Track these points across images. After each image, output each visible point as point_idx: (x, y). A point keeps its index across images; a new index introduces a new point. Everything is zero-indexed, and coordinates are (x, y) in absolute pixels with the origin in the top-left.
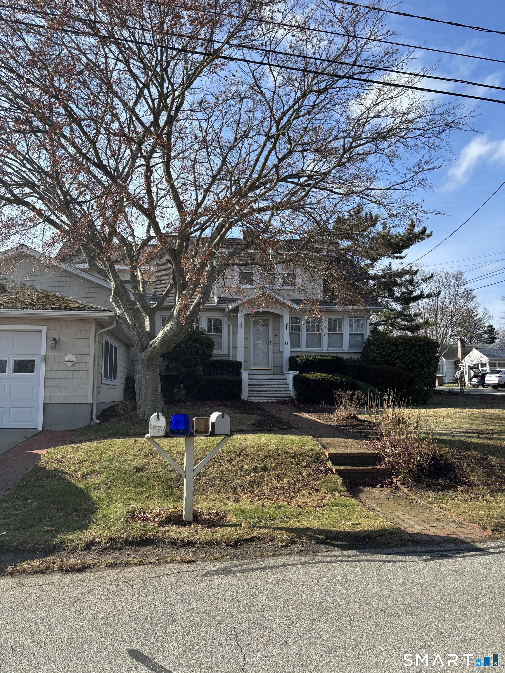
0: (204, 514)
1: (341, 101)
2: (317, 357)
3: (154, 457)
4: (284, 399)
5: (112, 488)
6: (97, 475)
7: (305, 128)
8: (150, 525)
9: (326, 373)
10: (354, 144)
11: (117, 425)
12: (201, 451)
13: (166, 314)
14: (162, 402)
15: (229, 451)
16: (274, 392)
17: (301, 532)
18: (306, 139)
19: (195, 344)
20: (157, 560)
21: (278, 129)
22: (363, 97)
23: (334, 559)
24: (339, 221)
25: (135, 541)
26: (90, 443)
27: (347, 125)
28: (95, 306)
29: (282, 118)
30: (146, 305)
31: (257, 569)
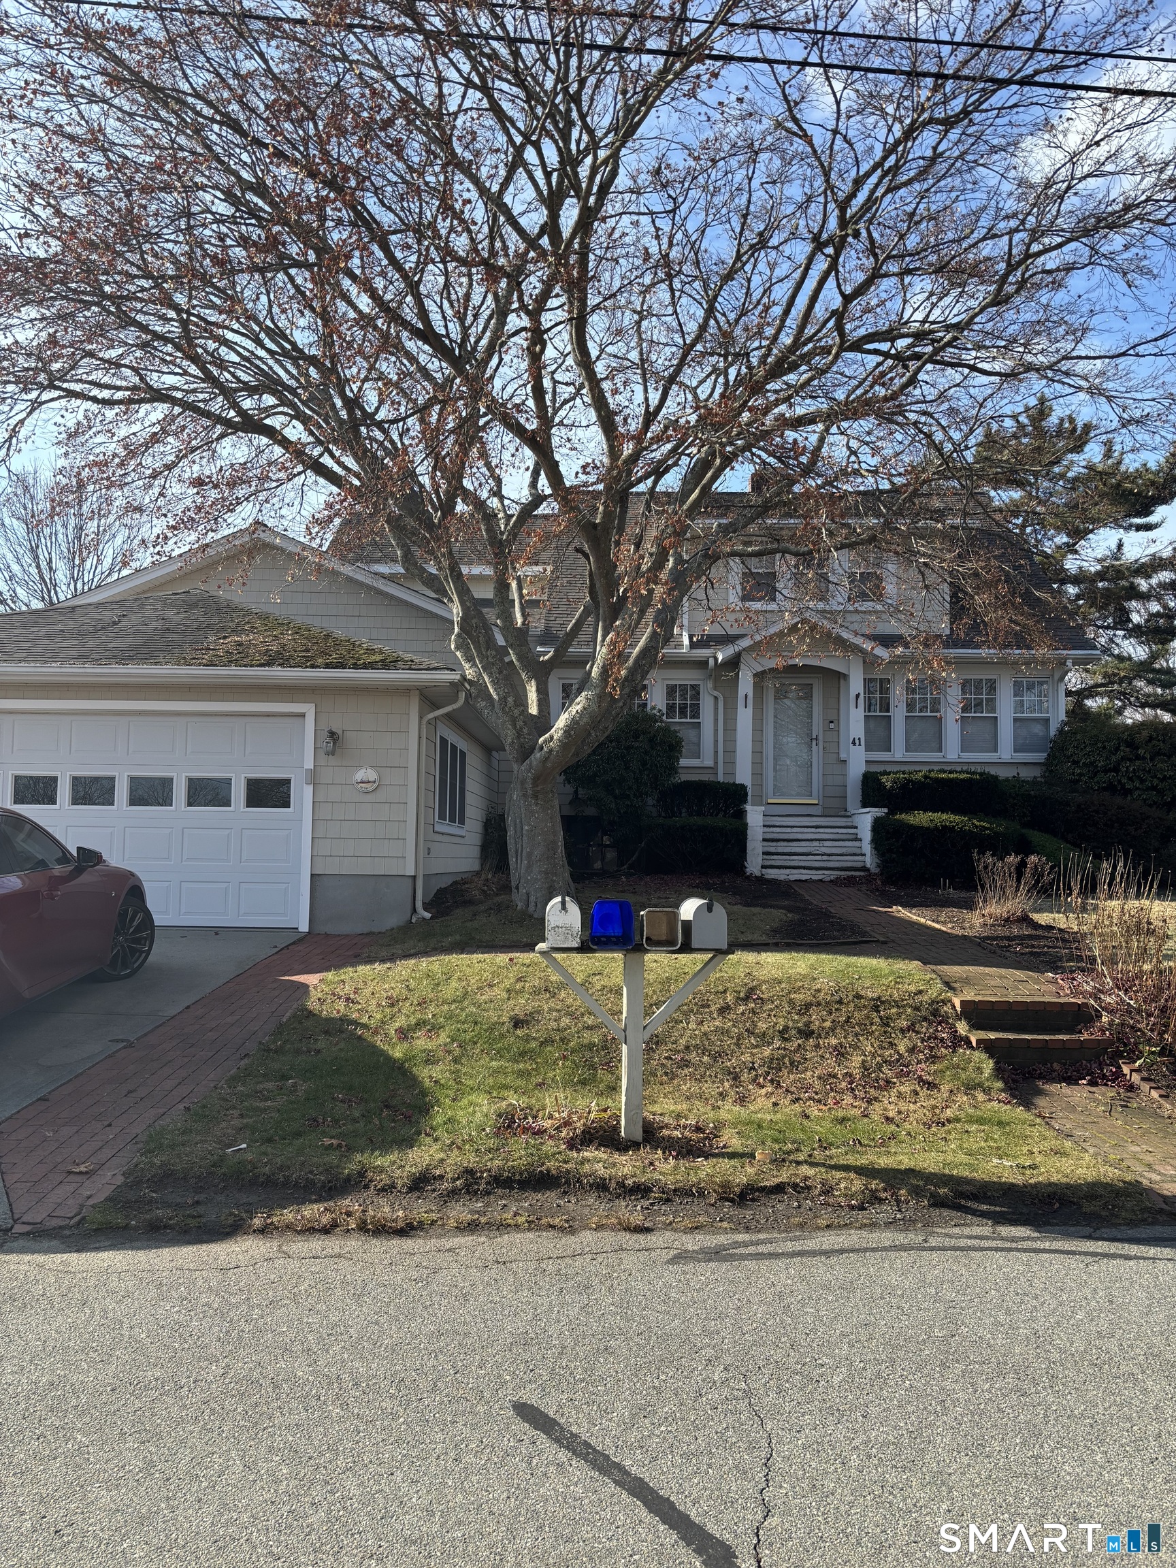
0: (667, 1126)
1: (1003, 142)
2: (932, 775)
3: (554, 995)
4: (850, 873)
5: (464, 1060)
6: (430, 1031)
7: (912, 215)
8: (549, 1146)
9: (955, 812)
10: (1035, 248)
11: (469, 924)
12: (658, 987)
13: (574, 676)
14: (567, 875)
15: (721, 988)
16: (825, 858)
17: (894, 1178)
18: (912, 241)
19: (637, 744)
20: (567, 1221)
21: (843, 223)
22: (1060, 128)
23: (976, 1243)
24: (991, 441)
25: (517, 1177)
26: (413, 961)
27: (1019, 199)
28: (418, 659)
29: (853, 195)
30: (530, 655)
31: (794, 1254)
